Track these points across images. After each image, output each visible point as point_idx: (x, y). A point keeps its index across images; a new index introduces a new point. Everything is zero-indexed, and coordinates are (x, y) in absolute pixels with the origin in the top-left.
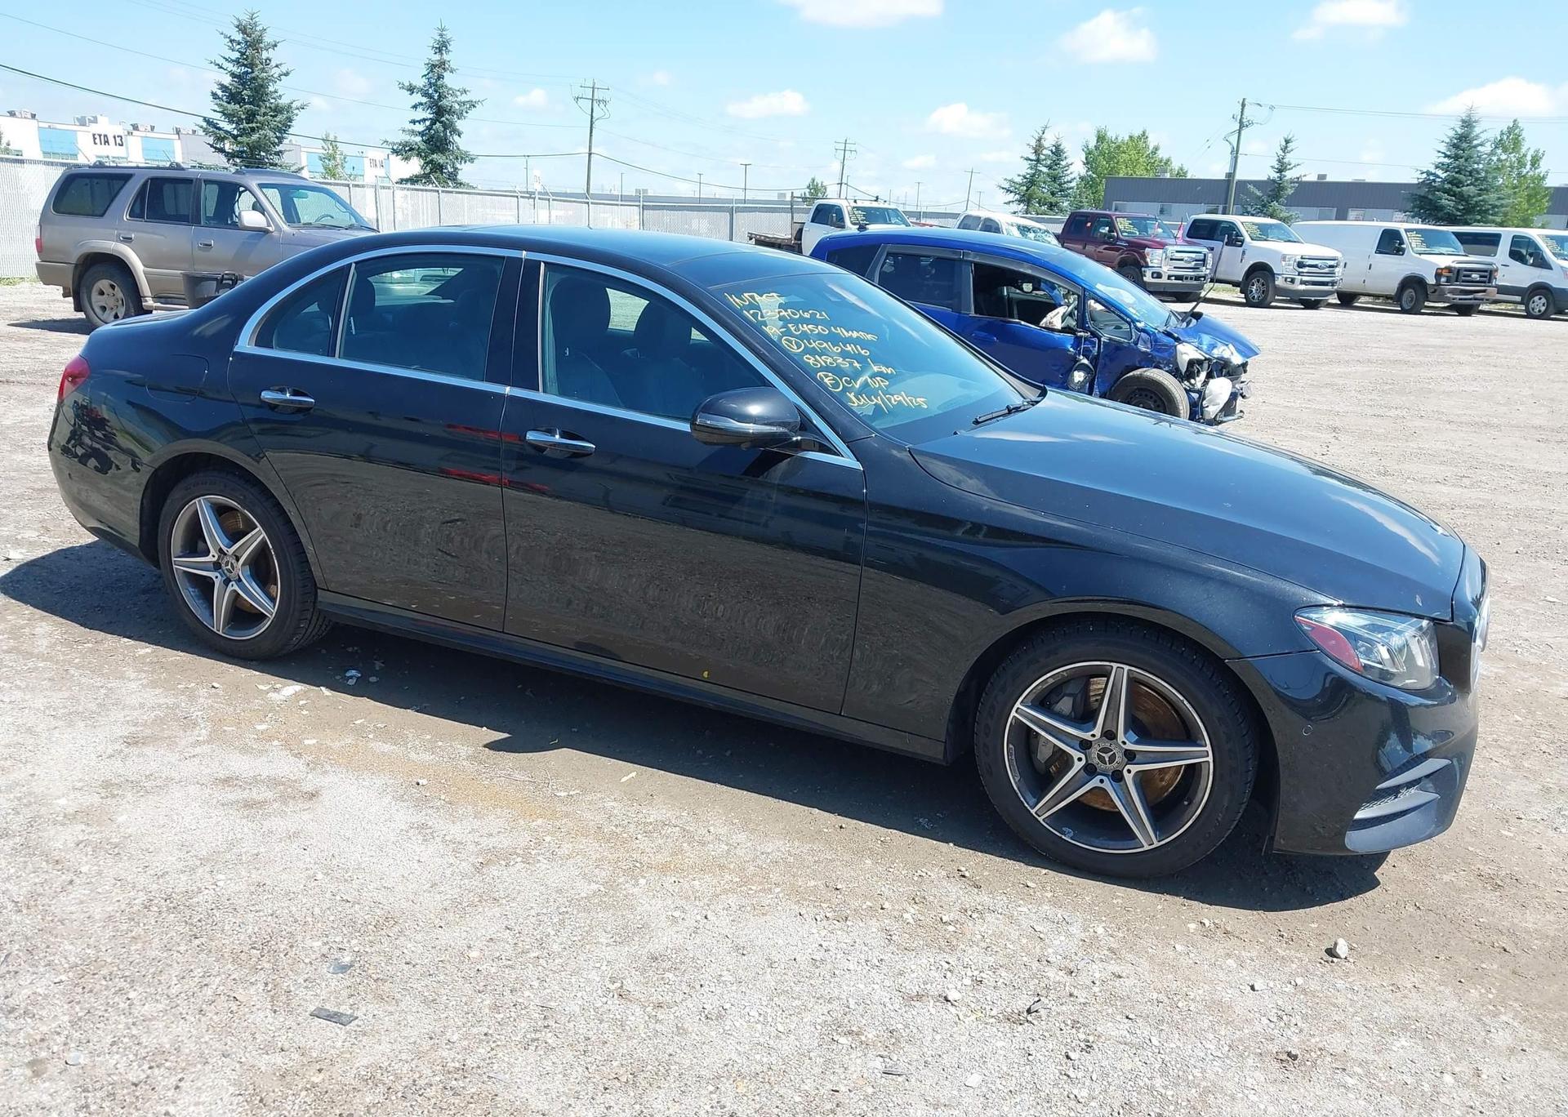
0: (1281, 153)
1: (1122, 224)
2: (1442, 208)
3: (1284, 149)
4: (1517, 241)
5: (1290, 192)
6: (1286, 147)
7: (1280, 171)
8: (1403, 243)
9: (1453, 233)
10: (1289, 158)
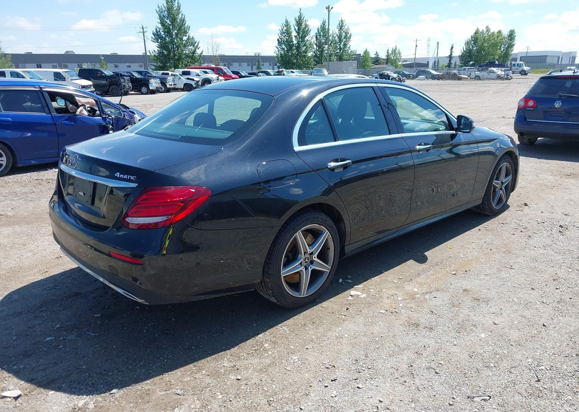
4: (12, 74)
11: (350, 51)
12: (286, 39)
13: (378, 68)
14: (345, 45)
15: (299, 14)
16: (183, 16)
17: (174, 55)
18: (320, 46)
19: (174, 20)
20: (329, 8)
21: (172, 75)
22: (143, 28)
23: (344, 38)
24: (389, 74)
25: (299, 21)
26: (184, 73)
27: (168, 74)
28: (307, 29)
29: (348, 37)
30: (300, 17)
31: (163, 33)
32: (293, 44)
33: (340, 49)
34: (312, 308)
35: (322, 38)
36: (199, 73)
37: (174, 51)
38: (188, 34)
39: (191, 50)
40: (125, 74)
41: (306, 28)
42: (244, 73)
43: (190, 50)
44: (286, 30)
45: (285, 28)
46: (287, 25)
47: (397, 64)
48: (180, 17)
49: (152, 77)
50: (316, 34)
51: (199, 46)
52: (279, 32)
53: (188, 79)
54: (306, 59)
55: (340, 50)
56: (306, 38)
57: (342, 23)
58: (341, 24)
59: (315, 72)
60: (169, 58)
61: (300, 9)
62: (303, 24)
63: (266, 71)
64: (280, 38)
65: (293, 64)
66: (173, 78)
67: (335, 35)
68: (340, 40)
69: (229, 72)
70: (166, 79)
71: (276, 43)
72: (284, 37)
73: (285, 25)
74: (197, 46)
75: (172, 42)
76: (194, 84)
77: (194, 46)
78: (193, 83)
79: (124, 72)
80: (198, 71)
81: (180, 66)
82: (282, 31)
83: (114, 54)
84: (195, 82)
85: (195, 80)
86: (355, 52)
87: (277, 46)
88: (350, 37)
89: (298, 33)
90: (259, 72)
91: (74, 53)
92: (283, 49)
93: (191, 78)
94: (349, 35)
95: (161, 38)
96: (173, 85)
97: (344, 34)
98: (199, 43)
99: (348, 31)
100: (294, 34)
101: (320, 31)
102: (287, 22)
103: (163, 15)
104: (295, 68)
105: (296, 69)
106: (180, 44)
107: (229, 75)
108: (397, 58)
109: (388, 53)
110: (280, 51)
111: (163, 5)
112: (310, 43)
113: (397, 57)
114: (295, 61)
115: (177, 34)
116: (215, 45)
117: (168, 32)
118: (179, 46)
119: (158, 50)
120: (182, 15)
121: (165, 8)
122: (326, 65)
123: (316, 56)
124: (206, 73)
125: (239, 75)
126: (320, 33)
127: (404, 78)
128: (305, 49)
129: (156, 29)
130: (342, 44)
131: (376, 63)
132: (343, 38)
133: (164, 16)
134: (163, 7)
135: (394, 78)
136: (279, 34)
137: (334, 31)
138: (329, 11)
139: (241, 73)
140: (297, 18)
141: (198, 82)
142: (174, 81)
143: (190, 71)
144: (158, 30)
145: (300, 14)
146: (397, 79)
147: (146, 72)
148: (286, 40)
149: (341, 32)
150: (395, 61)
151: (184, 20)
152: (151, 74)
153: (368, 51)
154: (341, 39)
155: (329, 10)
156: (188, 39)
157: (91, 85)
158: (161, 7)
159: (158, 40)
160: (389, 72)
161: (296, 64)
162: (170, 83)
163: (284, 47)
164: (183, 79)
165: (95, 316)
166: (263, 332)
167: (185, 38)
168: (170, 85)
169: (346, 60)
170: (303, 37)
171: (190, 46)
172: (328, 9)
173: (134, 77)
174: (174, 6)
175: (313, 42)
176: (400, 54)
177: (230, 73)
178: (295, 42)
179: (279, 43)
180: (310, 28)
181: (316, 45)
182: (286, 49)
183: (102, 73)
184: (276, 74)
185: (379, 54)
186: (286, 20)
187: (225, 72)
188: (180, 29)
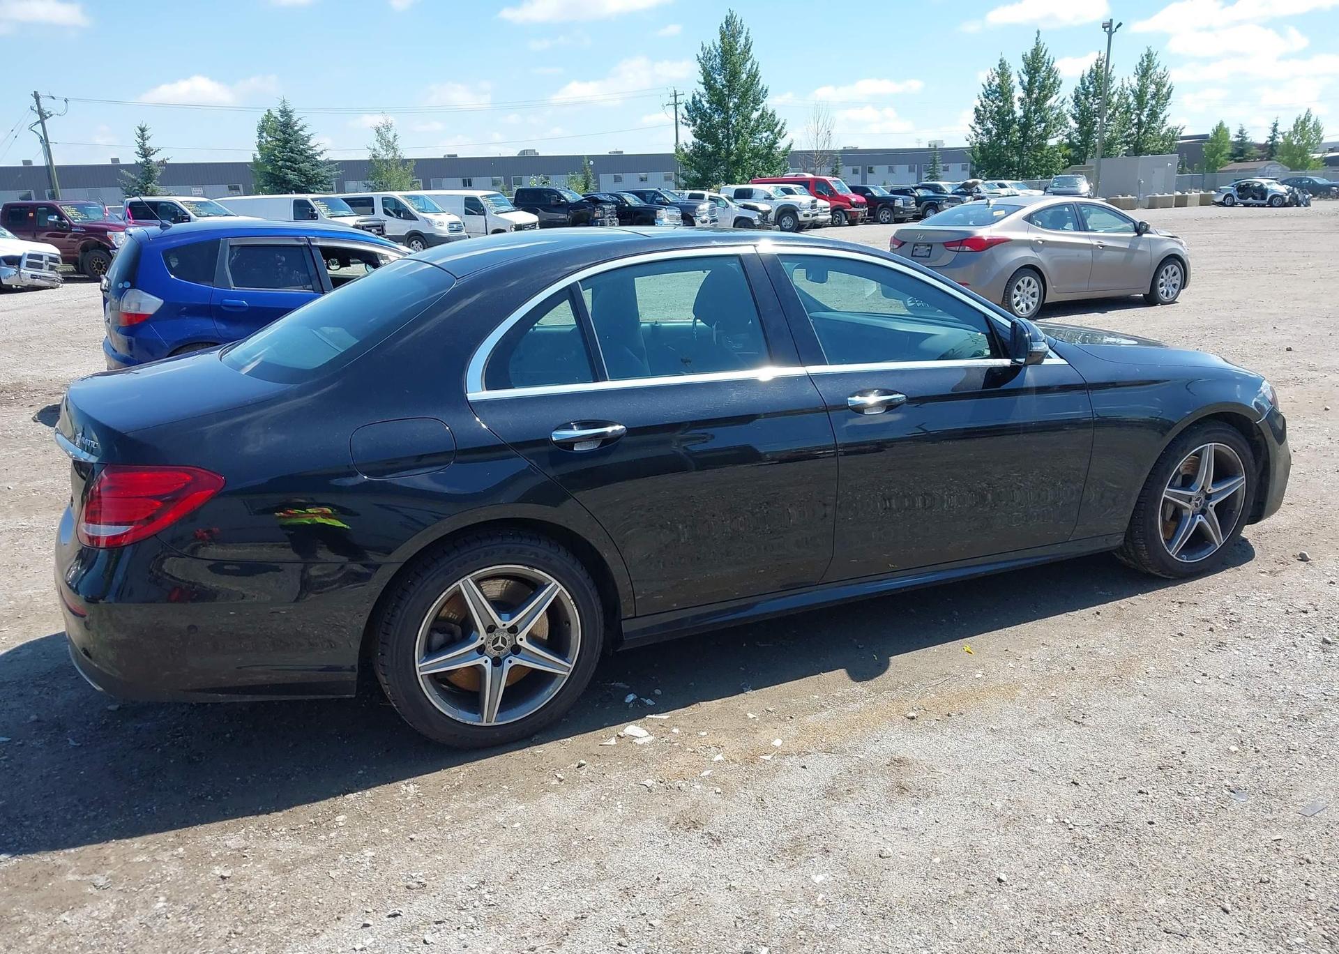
0: (139, 140)
1: (69, 212)
2: (289, 182)
3: (142, 137)
4: (386, 201)
5: (159, 173)
6: (143, 136)
7: (145, 156)
8: (314, 210)
9: (344, 199)
10: (148, 144)
11: (1164, 130)
12: (998, 107)
13: (1240, 171)
14: (1154, 115)
15: (1033, 46)
16: (755, 67)
17: (729, 153)
18: (1085, 118)
19: (733, 76)
20: (1110, 25)
21: (711, 199)
22: (676, 96)
23: (1153, 98)
24: (1266, 186)
25: (1034, 62)
26: (740, 194)
27: (701, 197)
28: (1052, 80)
29: (1162, 97)
30: (1036, 53)
31: (708, 105)
32: (1014, 119)
33: (1140, 124)
34: (509, 754)
35: (1091, 100)
36: (771, 193)
37: (729, 144)
38: (762, 105)
39: (766, 140)
40: (607, 198)
41: (1049, 79)
42: (881, 191)
43: (764, 140)
44: (999, 86)
45: (997, 80)
46: (1003, 71)
47: (1307, 157)
48: (748, 69)
49: (666, 204)
50: (1076, 91)
51: (784, 132)
52: (982, 90)
53: (745, 207)
54: (1045, 152)
55: (1139, 129)
56: (1048, 103)
57: (1149, 61)
58: (1145, 64)
59: (1056, 184)
60: (716, 161)
61: (1038, 32)
62: (1044, 69)
63: (937, 185)
64: (982, 105)
65: (1011, 165)
66: (711, 207)
67: (1129, 92)
68: (1141, 103)
69: (845, 189)
70: (695, 207)
71: (971, 117)
72: (993, 102)
73: (997, 73)
74: (780, 131)
75: (726, 123)
76: (757, 218)
77: (772, 132)
78: (754, 216)
79: (605, 195)
80: (769, 189)
81: (738, 178)
82: (988, 88)
83: (617, 152)
84: (760, 214)
85: (760, 209)
86: (1179, 131)
87: (974, 125)
88: (1169, 94)
89: (1029, 91)
90: (916, 188)
91: (538, 154)
92: (988, 132)
93: (753, 204)
94: (1165, 90)
95: (703, 115)
96: (709, 222)
97: (1152, 88)
98: (784, 124)
99: (1165, 79)
100: (1019, 93)
101: (1087, 84)
102: (1002, 65)
103: (712, 65)
104: (1013, 175)
105: (1017, 179)
106: (742, 128)
107: (842, 197)
108: (1309, 144)
109: (1274, 130)
110: (980, 136)
111: (714, 43)
112: (1059, 113)
113: (1309, 141)
114: (1016, 159)
115: (737, 107)
116: (823, 129)
117: (719, 102)
118: (739, 132)
119: (693, 143)
120: (753, 64)
121: (717, 51)
122: (1091, 167)
123: (1071, 145)
124: (789, 192)
125: (867, 194)
126: (1088, 88)
127: (1307, 196)
128: (1044, 130)
129: (694, 98)
130: (1145, 113)
131: (1237, 158)
132: (1149, 97)
133: (712, 68)
134: (712, 48)
135: (1278, 196)
136: (982, 96)
137: (1126, 81)
138: (1110, 33)
139: (872, 190)
140: (1029, 55)
141: (766, 213)
142: (712, 211)
143: (752, 189)
144: (698, 98)
145: (1037, 44)
146: (1288, 197)
147: (656, 193)
148: (996, 109)
149: (1143, 85)
150: (1303, 151)
151: (755, 75)
152: (664, 197)
153: (1225, 126)
154: (1142, 101)
155: (1110, 30)
156: (762, 115)
157: (535, 223)
158: (708, 49)
159: (696, 121)
160: (1264, 182)
161: (1018, 167)
162: (704, 218)
163: (990, 126)
164: (734, 206)
165: (109, 708)
166: (361, 790)
167: (755, 115)
168: (702, 222)
169: (1154, 153)
170: (1039, 102)
171: (766, 132)
172: (1107, 29)
173: (627, 205)
174: (738, 45)
175: (1065, 111)
176: (1317, 129)
177: (847, 191)
178: (1019, 113)
179: (978, 117)
180: (1060, 77)
181: (1074, 117)
182: (994, 131)
183: (560, 196)
184: (959, 190)
185: (1247, 136)
186: (1001, 61)
187: (833, 191)
188: (744, 95)
